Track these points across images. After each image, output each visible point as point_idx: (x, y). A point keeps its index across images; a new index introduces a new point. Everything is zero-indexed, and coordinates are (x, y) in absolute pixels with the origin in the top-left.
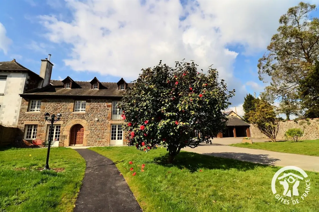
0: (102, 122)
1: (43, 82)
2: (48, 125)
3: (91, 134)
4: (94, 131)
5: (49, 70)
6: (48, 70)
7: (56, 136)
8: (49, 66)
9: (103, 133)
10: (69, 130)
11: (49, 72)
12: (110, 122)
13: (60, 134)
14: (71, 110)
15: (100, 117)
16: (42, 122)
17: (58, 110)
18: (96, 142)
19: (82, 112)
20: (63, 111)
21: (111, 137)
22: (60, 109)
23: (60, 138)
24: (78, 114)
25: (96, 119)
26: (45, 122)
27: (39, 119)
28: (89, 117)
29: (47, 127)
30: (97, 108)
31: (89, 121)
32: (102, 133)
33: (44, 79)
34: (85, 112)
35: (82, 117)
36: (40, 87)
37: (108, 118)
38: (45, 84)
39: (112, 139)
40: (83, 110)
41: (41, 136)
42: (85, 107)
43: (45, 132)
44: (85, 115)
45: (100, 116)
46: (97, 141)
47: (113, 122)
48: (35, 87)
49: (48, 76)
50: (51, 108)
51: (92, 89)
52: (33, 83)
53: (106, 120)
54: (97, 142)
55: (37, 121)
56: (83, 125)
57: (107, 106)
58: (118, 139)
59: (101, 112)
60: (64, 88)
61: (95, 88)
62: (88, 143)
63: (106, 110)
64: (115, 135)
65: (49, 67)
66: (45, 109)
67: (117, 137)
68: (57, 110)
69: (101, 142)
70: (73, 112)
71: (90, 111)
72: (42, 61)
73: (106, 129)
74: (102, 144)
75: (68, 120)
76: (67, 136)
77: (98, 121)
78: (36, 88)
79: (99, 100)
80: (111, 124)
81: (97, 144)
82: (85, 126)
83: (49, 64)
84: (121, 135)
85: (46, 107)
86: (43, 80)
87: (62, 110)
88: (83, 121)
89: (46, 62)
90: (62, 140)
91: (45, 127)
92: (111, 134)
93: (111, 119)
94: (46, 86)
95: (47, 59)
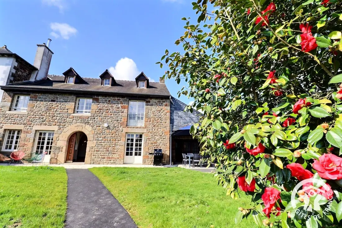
0: (114, 130)
1: (37, 73)
2: (36, 131)
3: (97, 146)
4: (102, 141)
5: (47, 59)
6: (45, 58)
7: (47, 148)
8: (47, 53)
9: (115, 145)
10: (66, 139)
11: (47, 61)
12: (125, 130)
13: (53, 145)
14: (70, 111)
15: (112, 123)
16: (28, 127)
17: (52, 111)
18: (104, 158)
19: (86, 114)
20: (59, 112)
21: (126, 151)
22: (55, 109)
23: (52, 150)
24: (80, 117)
25: (106, 125)
26: (33, 127)
27: (25, 122)
28: (96, 122)
29: (35, 133)
30: (108, 109)
31: (95, 127)
32: (113, 146)
33: (39, 69)
34: (90, 114)
35: (85, 121)
36: (32, 80)
37: (122, 124)
38: (40, 76)
39: (127, 154)
40: (88, 111)
41: (25, 147)
42: (90, 108)
43: (32, 141)
44: (89, 119)
45: (111, 120)
46: (106, 157)
47: (130, 130)
48: (25, 80)
49: (45, 66)
50: (42, 107)
51: (102, 85)
52: (22, 73)
53: (119, 126)
54: (106, 159)
55: (21, 124)
56: (86, 133)
57: (122, 107)
58: (136, 154)
59: (112, 115)
60: (65, 83)
61: (106, 84)
62: (93, 160)
63: (120, 113)
64: (132, 149)
65: (48, 55)
66: (35, 108)
67: (134, 151)
68: (50, 110)
69: (112, 158)
70: (74, 113)
71: (98, 113)
72: (38, 46)
73: (120, 140)
74: (112, 161)
75: (65, 126)
76: (62, 148)
77: (108, 127)
78: (27, 81)
79: (111, 98)
80: (126, 133)
81: (104, 161)
82: (89, 134)
83: (47, 50)
84: (140, 149)
85: (36, 105)
86: (37, 71)
87: (58, 110)
88: (87, 126)
89: (43, 48)
90: (55, 154)
91: (32, 135)
92: (126, 147)
93: (127, 126)
94: (41, 79)
95: (45, 44)
